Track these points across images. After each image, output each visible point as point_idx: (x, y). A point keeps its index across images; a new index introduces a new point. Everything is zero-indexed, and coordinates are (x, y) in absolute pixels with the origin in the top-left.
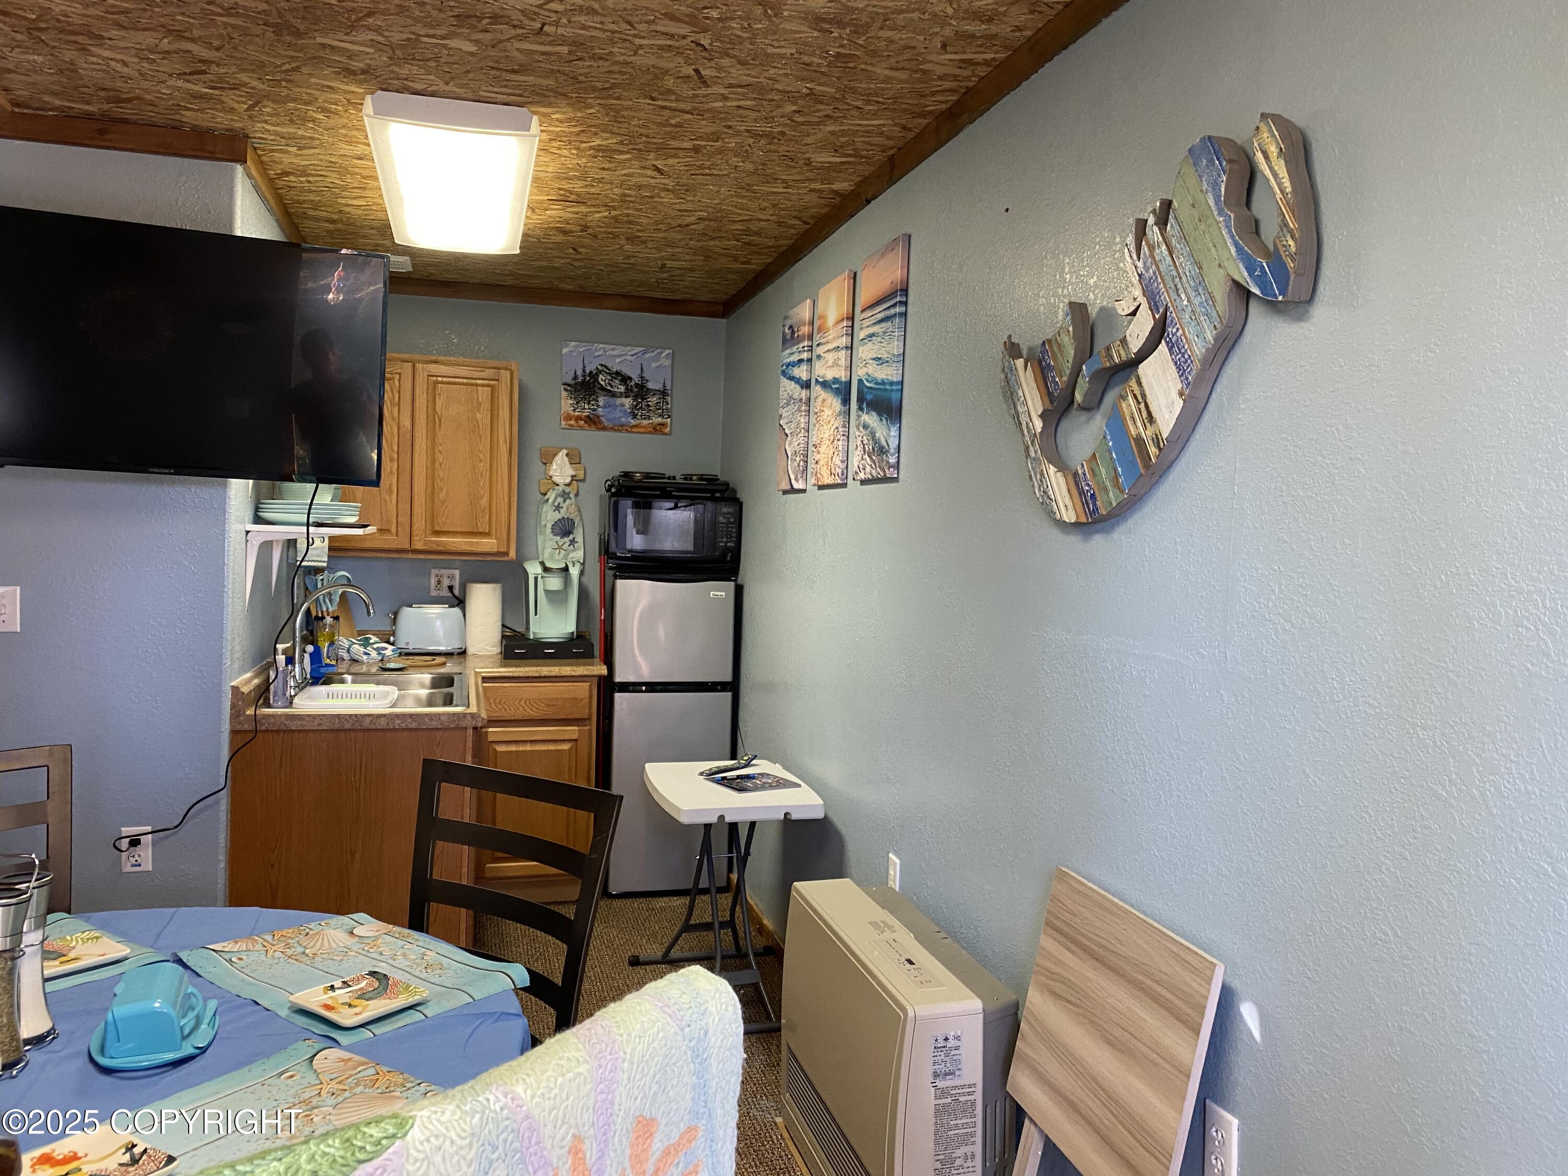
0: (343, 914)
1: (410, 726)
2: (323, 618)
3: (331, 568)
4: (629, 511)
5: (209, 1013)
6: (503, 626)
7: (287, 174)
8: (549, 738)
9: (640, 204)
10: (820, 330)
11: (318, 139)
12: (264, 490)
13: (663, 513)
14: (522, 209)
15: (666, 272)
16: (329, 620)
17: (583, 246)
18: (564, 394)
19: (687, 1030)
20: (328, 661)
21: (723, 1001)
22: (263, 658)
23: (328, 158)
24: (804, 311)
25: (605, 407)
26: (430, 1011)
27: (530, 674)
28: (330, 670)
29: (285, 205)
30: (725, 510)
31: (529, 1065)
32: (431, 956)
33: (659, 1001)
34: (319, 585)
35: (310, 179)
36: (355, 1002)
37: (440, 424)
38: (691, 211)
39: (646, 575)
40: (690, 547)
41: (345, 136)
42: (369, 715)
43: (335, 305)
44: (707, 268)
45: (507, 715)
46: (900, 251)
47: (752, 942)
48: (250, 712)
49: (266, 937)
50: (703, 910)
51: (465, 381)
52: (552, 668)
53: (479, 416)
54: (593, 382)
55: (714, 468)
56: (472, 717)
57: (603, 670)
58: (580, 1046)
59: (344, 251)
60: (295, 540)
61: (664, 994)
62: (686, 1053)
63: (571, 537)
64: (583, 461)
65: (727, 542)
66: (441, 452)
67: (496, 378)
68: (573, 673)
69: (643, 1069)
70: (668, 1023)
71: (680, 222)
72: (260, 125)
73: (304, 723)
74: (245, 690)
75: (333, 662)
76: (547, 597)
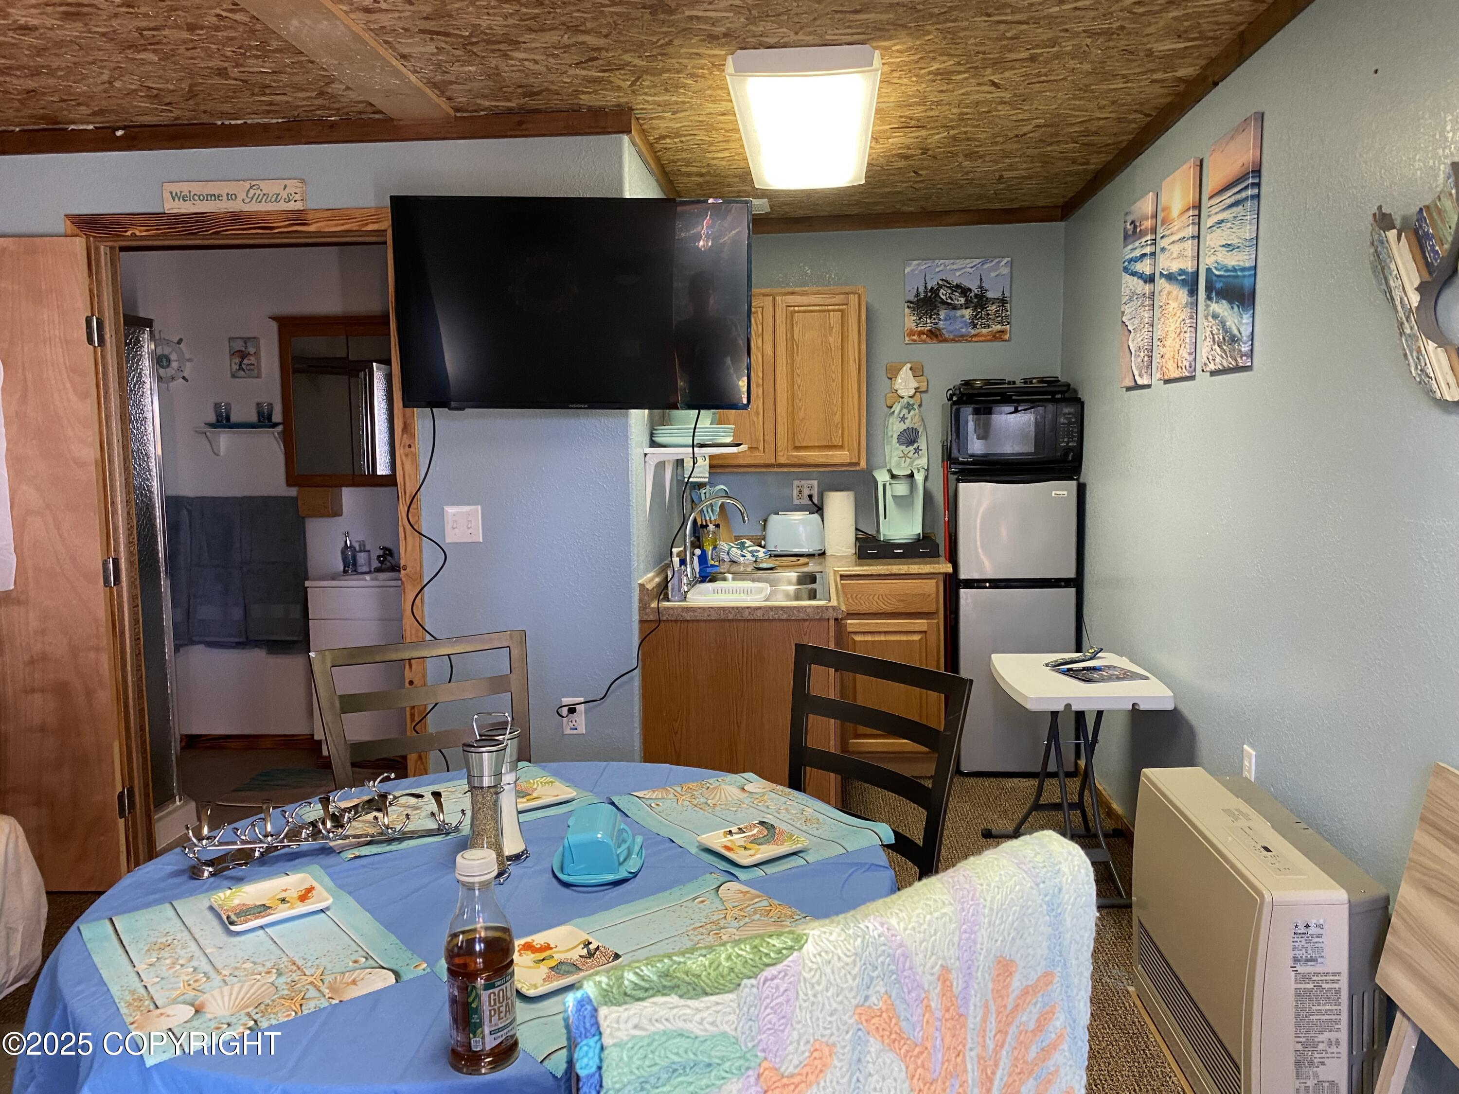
0: (736, 772)
1: (782, 617)
2: (707, 526)
3: (711, 483)
4: (970, 417)
5: (637, 848)
6: (857, 529)
7: (664, 137)
8: (900, 629)
9: (978, 120)
10: (1163, 222)
11: (688, 102)
12: (657, 418)
13: (1004, 417)
14: (866, 140)
15: (1002, 183)
16: (711, 527)
17: (922, 169)
18: (907, 311)
19: (1042, 886)
20: (713, 562)
21: (1076, 863)
22: (661, 561)
23: (697, 118)
24: (1146, 205)
25: (945, 320)
26: (811, 858)
27: (882, 572)
28: (715, 570)
29: (662, 165)
30: (1066, 410)
31: (900, 902)
32: (809, 811)
33: (1015, 858)
34: (703, 498)
35: (683, 139)
36: (749, 846)
37: (798, 350)
38: (1028, 120)
39: (988, 478)
40: (1029, 448)
41: (711, 96)
42: (748, 608)
43: (705, 250)
44: (1045, 174)
45: (864, 608)
46: (1251, 133)
47: (1101, 825)
48: (654, 605)
49: (676, 788)
50: (1052, 791)
51: (818, 308)
52: (901, 567)
53: (831, 339)
55: (1056, 371)
56: (834, 610)
57: (949, 569)
58: (945, 891)
59: (711, 201)
60: (682, 460)
61: (1020, 853)
62: (1041, 906)
63: (916, 445)
64: (925, 374)
65: (1068, 442)
66: (799, 376)
67: (845, 302)
68: (920, 571)
69: (1002, 916)
70: (1024, 878)
71: (1016, 132)
72: (641, 98)
73: (696, 614)
74: (649, 586)
75: (717, 563)
76: (895, 502)
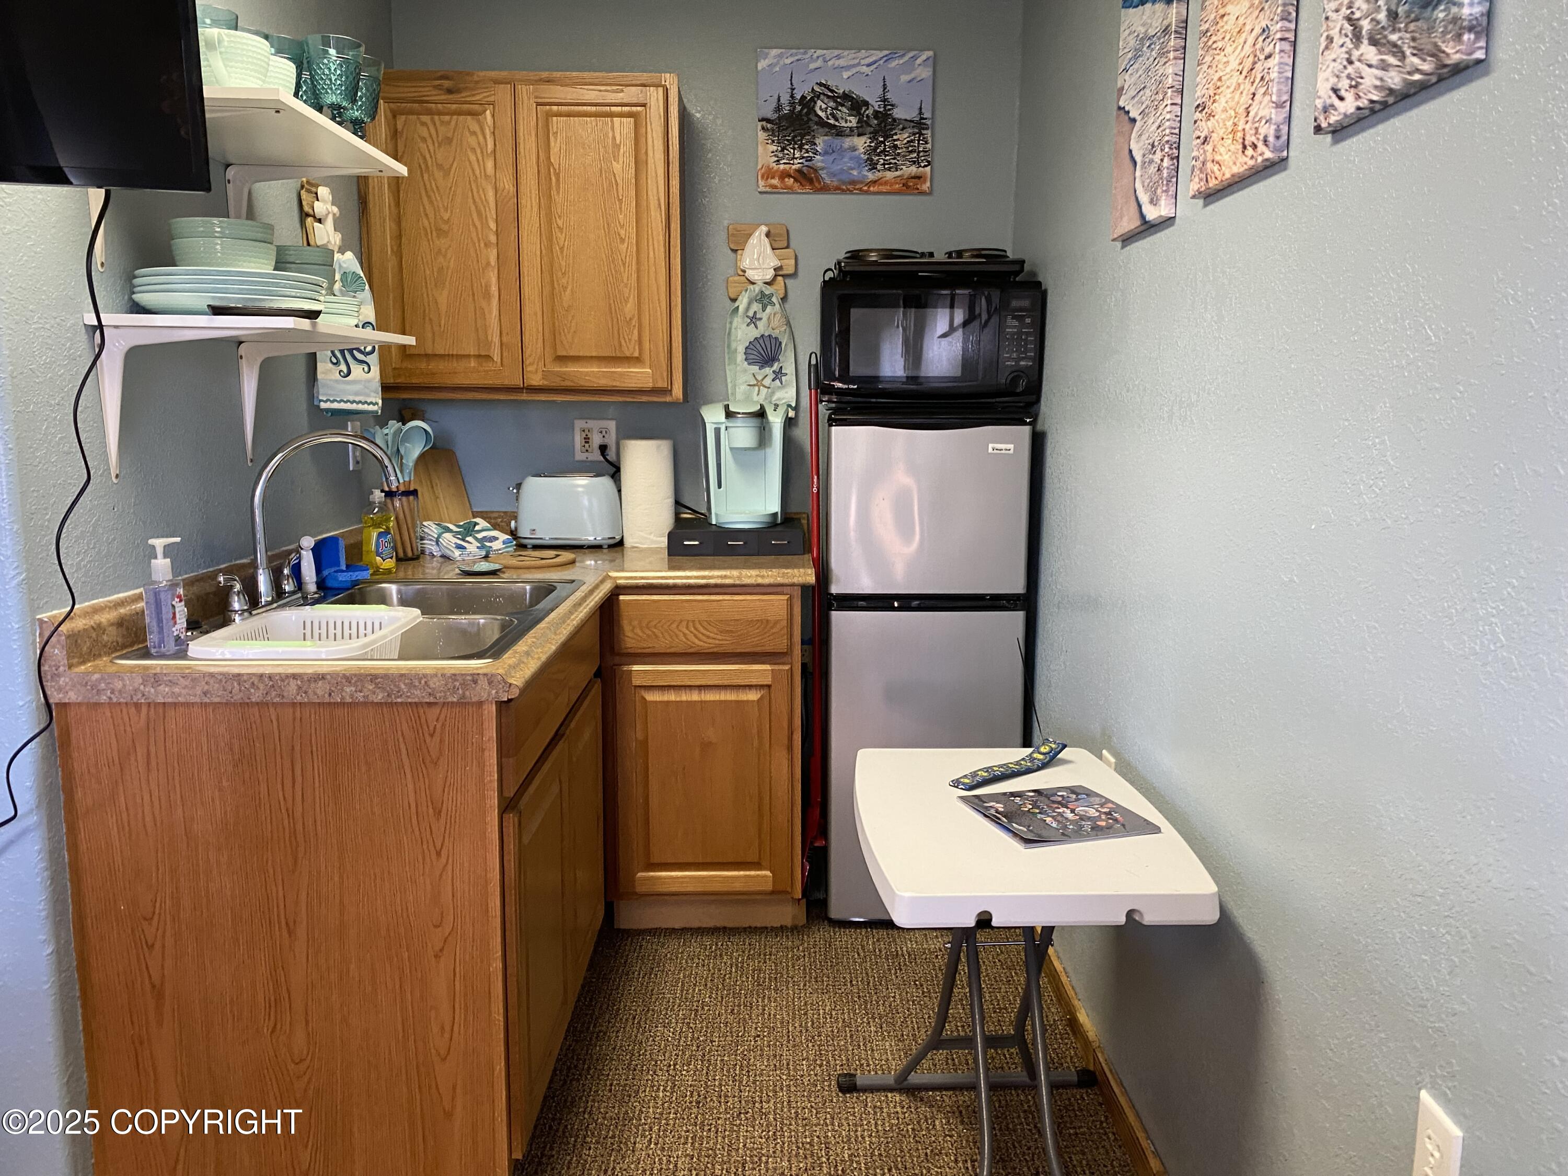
6: (678, 503)
8: (725, 682)
18: (762, 135)
25: (826, 153)
30: (1017, 304)
37: (558, 180)
39: (881, 419)
40: (956, 369)
45: (659, 646)
51: (592, 109)
53: (617, 167)
54: (808, 114)
56: (490, 682)
57: (808, 576)
63: (776, 366)
64: (792, 244)
65: (1020, 359)
66: (561, 229)
67: (641, 100)
68: (761, 580)
76: (735, 459)
